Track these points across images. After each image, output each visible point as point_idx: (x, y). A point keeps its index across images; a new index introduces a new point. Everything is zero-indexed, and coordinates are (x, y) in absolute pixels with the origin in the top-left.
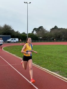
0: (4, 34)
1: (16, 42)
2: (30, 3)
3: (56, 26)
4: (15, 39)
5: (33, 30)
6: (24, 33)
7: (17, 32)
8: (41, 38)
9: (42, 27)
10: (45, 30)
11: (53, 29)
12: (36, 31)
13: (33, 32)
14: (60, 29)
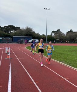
0: (27, 35)
2: (49, 9)
3: (71, 30)
4: (36, 40)
5: (52, 33)
6: (44, 35)
7: (38, 34)
8: (58, 39)
9: (59, 30)
10: (62, 33)
11: (69, 32)
12: (54, 33)
13: (51, 34)
14: (74, 32)
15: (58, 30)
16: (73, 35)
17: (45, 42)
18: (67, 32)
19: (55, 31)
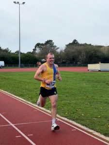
2: (24, 3)
3: (75, 40)
5: (36, 47)
6: (18, 52)
7: (6, 51)
9: (51, 41)
12: (40, 48)
14: (81, 45)
15: (49, 42)
16: (73, 51)
17: (18, 66)
18: (67, 46)
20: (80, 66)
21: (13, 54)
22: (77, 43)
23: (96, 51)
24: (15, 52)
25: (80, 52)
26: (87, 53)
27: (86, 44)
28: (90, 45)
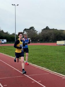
1: (4, 43)
2: (18, 5)
3: (47, 27)
4: (3, 40)
5: (24, 31)
6: (14, 34)
7: (7, 33)
10: (36, 31)
12: (27, 31)
14: (51, 30)
15: (32, 28)
18: (42, 30)
19: (28, 29)
20: (51, 42)
21: (11, 35)
22: (49, 28)
23: (60, 33)
24: (12, 34)
25: (51, 34)
26: (55, 34)
27: (53, 29)
28: (56, 29)
